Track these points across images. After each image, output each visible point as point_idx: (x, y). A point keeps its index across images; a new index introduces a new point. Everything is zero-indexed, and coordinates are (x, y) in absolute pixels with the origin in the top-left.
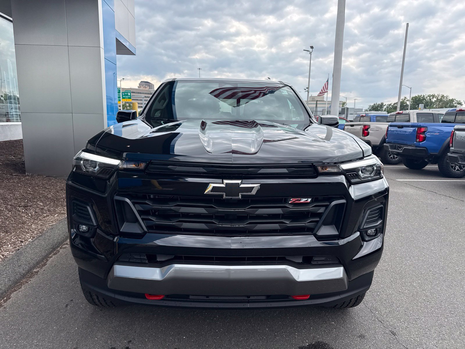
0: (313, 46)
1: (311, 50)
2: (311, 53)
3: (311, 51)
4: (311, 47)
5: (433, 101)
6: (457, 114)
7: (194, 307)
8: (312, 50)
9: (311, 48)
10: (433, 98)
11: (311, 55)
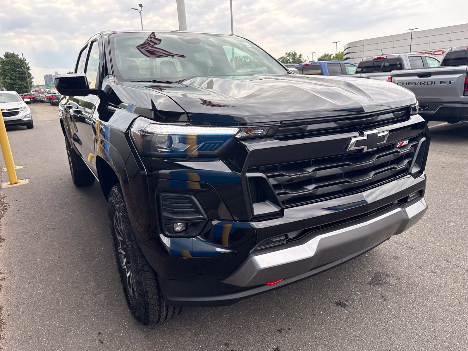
0: (141, 5)
1: (140, 8)
2: (140, 12)
3: (140, 10)
4: (139, 5)
5: (248, 61)
6: (304, 68)
7: (304, 278)
8: (142, 9)
9: (140, 7)
10: (247, 59)
11: (141, 14)
